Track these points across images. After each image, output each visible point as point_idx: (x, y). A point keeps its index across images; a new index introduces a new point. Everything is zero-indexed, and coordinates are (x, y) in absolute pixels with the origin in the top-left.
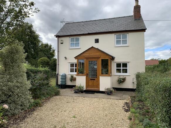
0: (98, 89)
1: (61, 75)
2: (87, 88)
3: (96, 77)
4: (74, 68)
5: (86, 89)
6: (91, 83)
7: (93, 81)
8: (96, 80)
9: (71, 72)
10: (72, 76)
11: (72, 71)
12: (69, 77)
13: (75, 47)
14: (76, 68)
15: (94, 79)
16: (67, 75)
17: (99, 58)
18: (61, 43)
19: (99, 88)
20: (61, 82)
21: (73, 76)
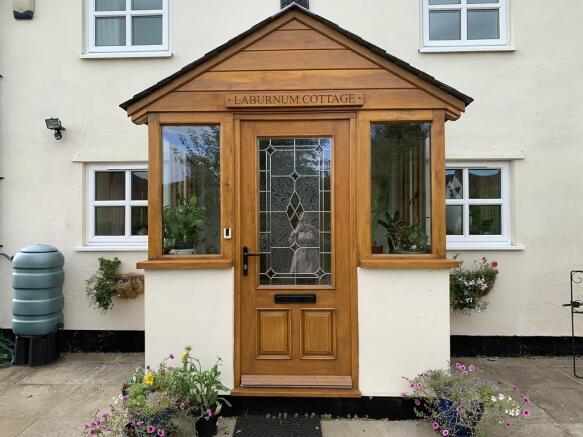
0: (347, 381)
1: (18, 256)
2: (247, 380)
3: (326, 280)
4: (128, 203)
5: (238, 383)
6: (280, 333)
7: (296, 309)
8: (324, 303)
9: (98, 232)
10: (110, 268)
11: (107, 223)
12: (82, 274)
13: (130, 50)
14: (143, 203)
15: (311, 299)
16: (66, 261)
17: (356, 109)
18: (19, 16)
19: (352, 370)
20: (17, 315)
21: (118, 263)
